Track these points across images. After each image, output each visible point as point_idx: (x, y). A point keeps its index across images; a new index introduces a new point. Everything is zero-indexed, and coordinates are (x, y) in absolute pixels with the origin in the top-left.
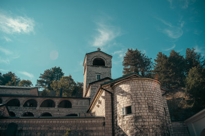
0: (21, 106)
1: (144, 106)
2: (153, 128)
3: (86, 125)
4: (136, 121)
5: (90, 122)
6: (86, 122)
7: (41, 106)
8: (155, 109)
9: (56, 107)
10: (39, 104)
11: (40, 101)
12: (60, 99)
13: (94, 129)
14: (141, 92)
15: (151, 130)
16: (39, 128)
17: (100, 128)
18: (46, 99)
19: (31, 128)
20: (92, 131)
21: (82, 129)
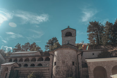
0: (30, 61)
1: (60, 62)
2: (63, 72)
3: (42, 70)
4: (57, 69)
5: (44, 68)
6: (43, 68)
7: (38, 61)
8: (66, 63)
9: (44, 61)
10: (37, 60)
11: (37, 58)
12: (45, 57)
13: (45, 71)
14: (61, 55)
15: (62, 72)
16: (26, 71)
17: (47, 71)
18: (39, 57)
19: (24, 71)
20: (44, 72)
21: (40, 71)
